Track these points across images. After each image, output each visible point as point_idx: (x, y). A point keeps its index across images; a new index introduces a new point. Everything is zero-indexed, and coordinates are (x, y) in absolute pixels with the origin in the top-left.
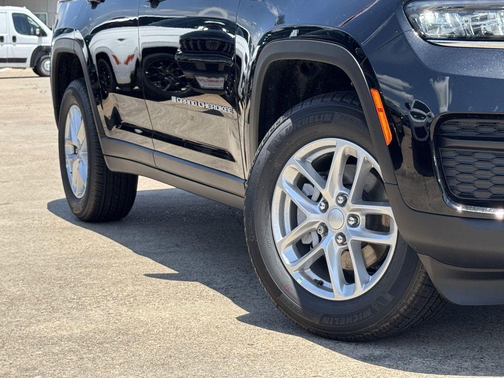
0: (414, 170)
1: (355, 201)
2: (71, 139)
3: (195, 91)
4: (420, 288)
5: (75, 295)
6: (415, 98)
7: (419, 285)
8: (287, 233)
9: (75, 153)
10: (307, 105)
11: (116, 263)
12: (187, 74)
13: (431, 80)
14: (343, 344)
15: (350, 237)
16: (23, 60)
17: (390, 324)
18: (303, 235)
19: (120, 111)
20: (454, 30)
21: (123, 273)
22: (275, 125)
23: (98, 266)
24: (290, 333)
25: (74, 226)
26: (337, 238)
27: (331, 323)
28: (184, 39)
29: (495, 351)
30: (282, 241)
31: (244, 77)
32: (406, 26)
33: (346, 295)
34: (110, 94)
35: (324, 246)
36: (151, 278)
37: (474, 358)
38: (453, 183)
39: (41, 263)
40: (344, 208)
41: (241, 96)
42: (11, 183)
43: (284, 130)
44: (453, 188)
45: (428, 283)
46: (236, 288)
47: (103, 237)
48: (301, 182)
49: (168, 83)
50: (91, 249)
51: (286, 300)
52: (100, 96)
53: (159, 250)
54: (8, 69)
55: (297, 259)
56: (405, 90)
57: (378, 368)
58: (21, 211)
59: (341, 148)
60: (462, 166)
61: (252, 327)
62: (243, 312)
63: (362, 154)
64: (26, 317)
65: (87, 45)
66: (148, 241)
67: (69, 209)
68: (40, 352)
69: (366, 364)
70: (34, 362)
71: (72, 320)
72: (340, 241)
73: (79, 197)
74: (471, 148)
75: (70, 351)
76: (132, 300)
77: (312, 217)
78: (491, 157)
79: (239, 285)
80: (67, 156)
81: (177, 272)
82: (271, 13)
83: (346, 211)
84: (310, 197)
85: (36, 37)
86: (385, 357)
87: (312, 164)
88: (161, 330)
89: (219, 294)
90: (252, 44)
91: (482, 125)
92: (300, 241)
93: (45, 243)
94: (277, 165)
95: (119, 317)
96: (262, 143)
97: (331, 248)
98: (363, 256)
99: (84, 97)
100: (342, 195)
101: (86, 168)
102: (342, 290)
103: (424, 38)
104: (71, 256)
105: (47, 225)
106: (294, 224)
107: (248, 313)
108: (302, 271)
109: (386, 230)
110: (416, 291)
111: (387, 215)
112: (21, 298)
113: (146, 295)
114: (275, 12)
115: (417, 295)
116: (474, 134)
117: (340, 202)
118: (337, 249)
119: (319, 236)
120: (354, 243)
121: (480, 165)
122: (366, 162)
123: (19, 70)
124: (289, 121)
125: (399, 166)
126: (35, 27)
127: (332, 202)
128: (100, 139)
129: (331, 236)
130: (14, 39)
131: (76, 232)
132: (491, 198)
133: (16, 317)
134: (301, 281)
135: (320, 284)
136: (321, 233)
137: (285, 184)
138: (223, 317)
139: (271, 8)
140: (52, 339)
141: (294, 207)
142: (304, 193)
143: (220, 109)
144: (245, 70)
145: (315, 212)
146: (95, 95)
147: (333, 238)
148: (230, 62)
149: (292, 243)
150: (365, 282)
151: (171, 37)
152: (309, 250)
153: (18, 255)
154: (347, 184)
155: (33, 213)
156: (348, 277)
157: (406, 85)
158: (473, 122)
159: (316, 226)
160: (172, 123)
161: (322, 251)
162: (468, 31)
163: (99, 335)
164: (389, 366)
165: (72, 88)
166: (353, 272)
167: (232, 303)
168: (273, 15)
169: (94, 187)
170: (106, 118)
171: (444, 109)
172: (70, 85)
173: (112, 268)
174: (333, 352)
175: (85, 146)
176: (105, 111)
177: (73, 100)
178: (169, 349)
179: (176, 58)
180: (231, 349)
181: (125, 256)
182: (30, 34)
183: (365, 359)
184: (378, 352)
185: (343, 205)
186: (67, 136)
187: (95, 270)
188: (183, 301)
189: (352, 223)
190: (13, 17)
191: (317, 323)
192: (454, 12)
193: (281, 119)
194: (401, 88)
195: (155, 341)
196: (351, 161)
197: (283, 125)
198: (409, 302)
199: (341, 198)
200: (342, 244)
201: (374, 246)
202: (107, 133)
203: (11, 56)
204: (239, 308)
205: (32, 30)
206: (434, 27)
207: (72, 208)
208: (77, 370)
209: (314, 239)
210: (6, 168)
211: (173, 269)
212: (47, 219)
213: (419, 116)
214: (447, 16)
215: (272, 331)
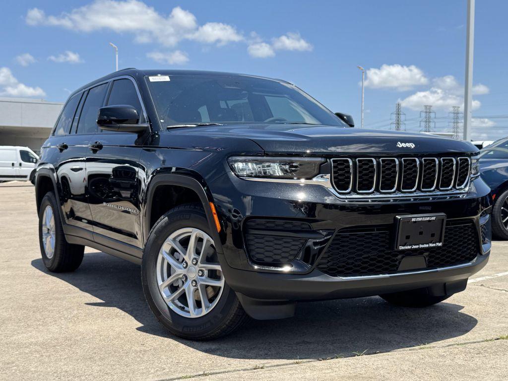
0: (233, 245)
1: (202, 263)
2: (46, 225)
3: (120, 199)
4: (237, 311)
5: (42, 316)
6: (234, 207)
7: (236, 309)
8: (165, 279)
9: (48, 233)
10: (176, 209)
11: (68, 297)
12: (116, 190)
13: (242, 197)
14: (195, 343)
15: (199, 282)
16: (25, 177)
17: (221, 331)
18: (174, 281)
19: (75, 209)
20: (253, 171)
21: (72, 303)
22: (159, 220)
23: (58, 299)
24: (166, 337)
25: (46, 274)
26: (192, 283)
27: (188, 330)
28: (115, 170)
29: (277, 344)
30: (162, 285)
31: (143, 190)
32: (228, 169)
33: (197, 315)
34: (69, 200)
35: (185, 287)
36: (88, 306)
37: (265, 349)
38: (253, 253)
39: (23, 298)
40: (196, 266)
41: (141, 201)
42: (11, 249)
43: (164, 223)
44: (253, 256)
45: (240, 308)
46: (138, 310)
47: (63, 282)
48: (173, 252)
49: (105, 193)
50: (54, 289)
51: (164, 318)
52: (63, 201)
53: (95, 289)
54: (16, 181)
55: (170, 294)
56: (229, 202)
57: (213, 356)
58: (15, 266)
59: (195, 233)
60: (257, 244)
61: (145, 334)
62: (140, 325)
63: (206, 237)
64: (11, 331)
65: (57, 172)
66: (89, 283)
67: (43, 265)
68: (17, 353)
69: (207, 354)
70: (13, 359)
71: (39, 332)
72: (194, 284)
73: (50, 258)
74: (262, 235)
75: (36, 351)
76: (76, 319)
77: (179, 271)
78: (272, 239)
79: (139, 309)
80: (44, 234)
81: (104, 302)
82: (158, 158)
83: (197, 268)
84: (178, 260)
85: (33, 164)
86: (217, 349)
87: (179, 241)
88: (91, 337)
89: (127, 314)
90: (148, 174)
91: (268, 222)
92: (172, 284)
93: (28, 285)
94: (160, 242)
95: (67, 330)
96: (152, 230)
97: (189, 288)
98: (207, 293)
99: (54, 201)
100: (195, 259)
101: (54, 241)
102: (195, 311)
103: (238, 176)
104: (42, 293)
105: (30, 274)
106: (169, 275)
107: (143, 325)
108: (173, 301)
109: (218, 278)
110: (234, 312)
111: (219, 270)
112: (10, 319)
113: (85, 316)
114: (161, 158)
115: (235, 314)
116: (264, 227)
117: (194, 263)
118: (192, 288)
119: (183, 281)
120: (201, 285)
121: (267, 244)
122: (208, 241)
123: (22, 182)
124: (167, 218)
125: (225, 243)
126: (33, 158)
127: (190, 263)
128: (63, 225)
129: (189, 282)
130: (20, 164)
131: (46, 278)
132: (273, 261)
133: (5, 331)
134: (172, 307)
135: (182, 309)
136: (184, 280)
137: (164, 253)
138: (129, 328)
139: (159, 155)
140: (26, 344)
141: (169, 266)
142: (175, 258)
143: (130, 210)
144: (143, 186)
145: (180, 268)
146: (60, 200)
147: (190, 283)
148: (134, 182)
149: (168, 286)
150: (207, 307)
151: (107, 168)
152: (177, 289)
153: (10, 293)
154: (198, 252)
155: (22, 267)
156: (198, 304)
157: (229, 200)
158: (263, 221)
159: (181, 276)
160: (106, 215)
161: (184, 290)
162: (260, 172)
163: (54, 341)
164: (220, 355)
165: (48, 196)
166: (200, 301)
167: (134, 319)
168: (160, 159)
169: (58, 252)
170: (66, 213)
171: (248, 214)
172: (46, 195)
173: (66, 300)
174: (189, 348)
175: (54, 229)
176: (66, 208)
177: (48, 203)
178: (95, 348)
179: (109, 180)
180: (131, 348)
181: (74, 293)
182: (30, 162)
183: (206, 351)
184: (214, 347)
185: (196, 264)
186: (44, 223)
187: (55, 301)
188: (106, 319)
189: (200, 274)
190: (20, 153)
191: (181, 331)
192: (253, 163)
193: (162, 217)
194: (227, 201)
195: (87, 343)
196: (200, 240)
197: (163, 220)
198: (231, 318)
199: (195, 260)
200: (195, 286)
201: (212, 287)
202: (67, 221)
203: (18, 174)
204: (138, 322)
205: (31, 160)
206: (243, 170)
207: (45, 264)
208: (39, 363)
209: (180, 283)
210: (9, 240)
211: (102, 299)
212: (29, 271)
213: (235, 216)
214: (250, 164)
215: (156, 336)
